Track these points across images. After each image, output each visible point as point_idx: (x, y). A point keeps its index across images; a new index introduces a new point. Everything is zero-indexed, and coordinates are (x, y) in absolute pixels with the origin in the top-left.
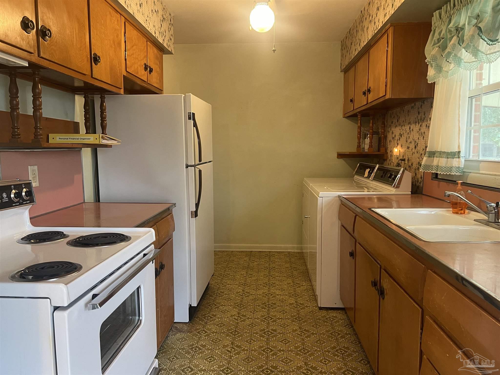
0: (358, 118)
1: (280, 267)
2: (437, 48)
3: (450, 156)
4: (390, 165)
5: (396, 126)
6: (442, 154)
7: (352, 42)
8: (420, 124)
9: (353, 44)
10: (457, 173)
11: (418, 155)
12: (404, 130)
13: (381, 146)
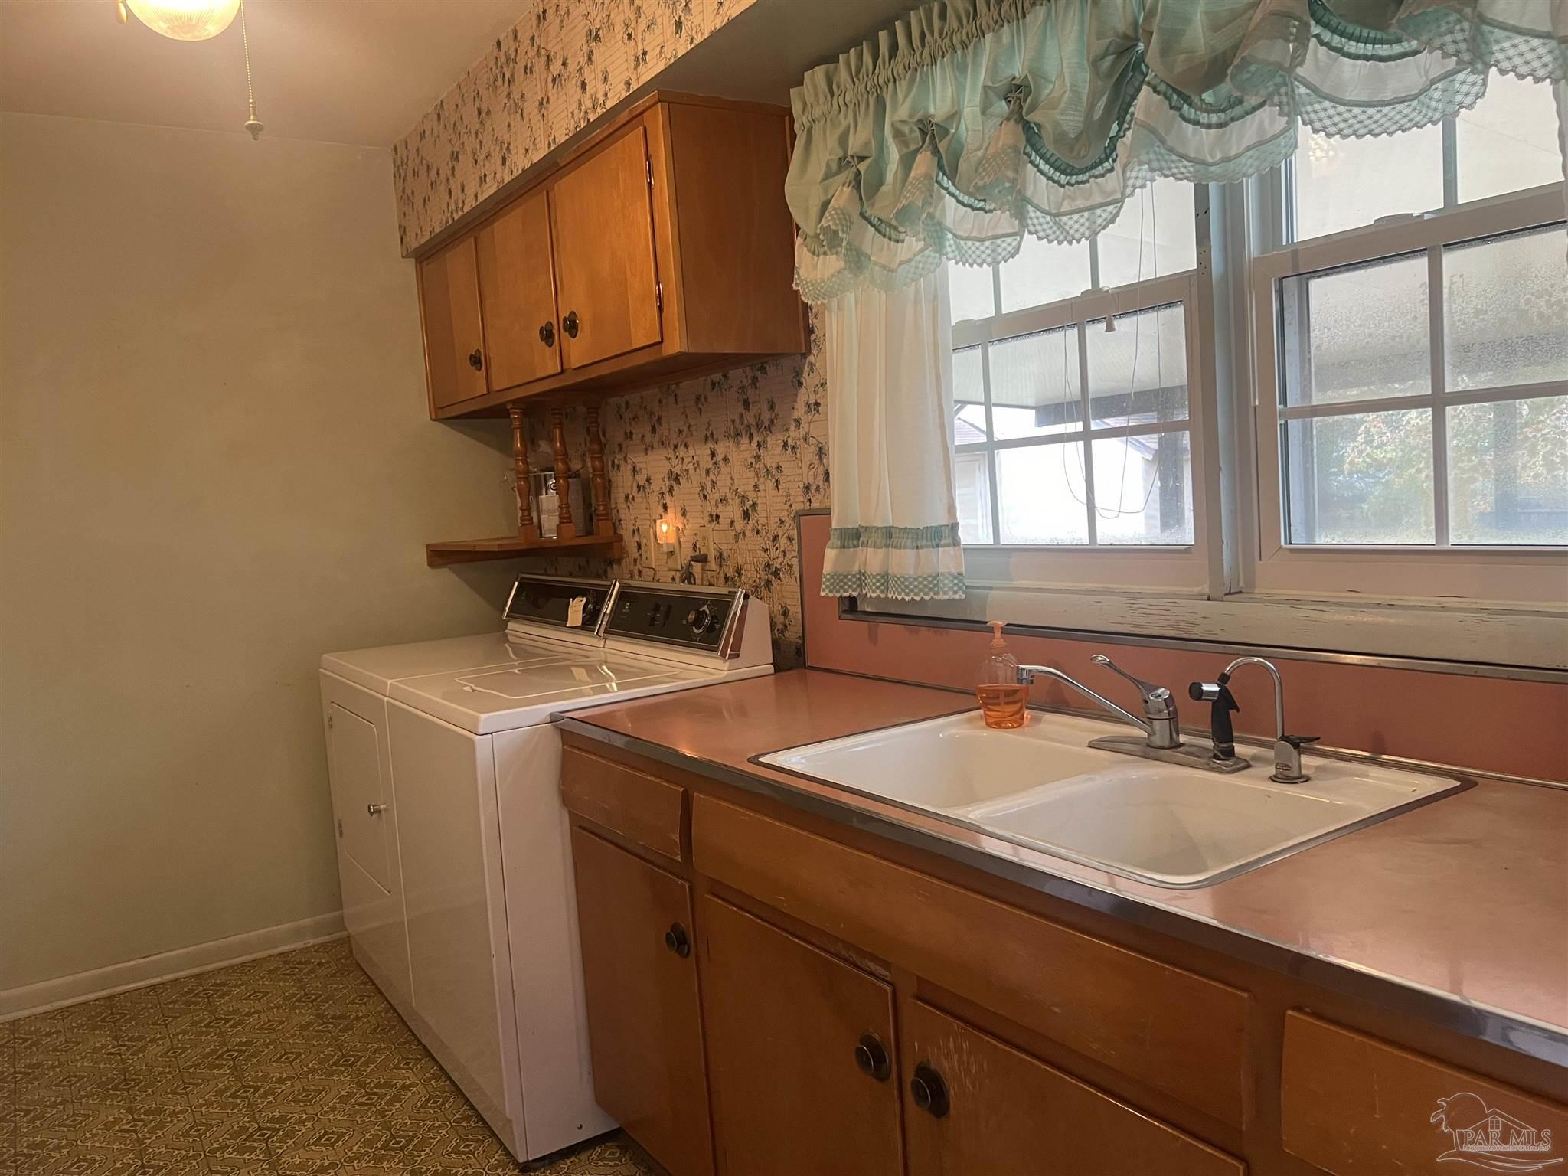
0: (512, 424)
1: (273, 1036)
2: (845, 189)
3: (924, 542)
4: (637, 577)
5: (648, 449)
6: (889, 536)
7: (456, 149)
8: (756, 439)
9: (465, 159)
10: (955, 593)
11: (760, 541)
12: (686, 460)
13: (598, 515)
